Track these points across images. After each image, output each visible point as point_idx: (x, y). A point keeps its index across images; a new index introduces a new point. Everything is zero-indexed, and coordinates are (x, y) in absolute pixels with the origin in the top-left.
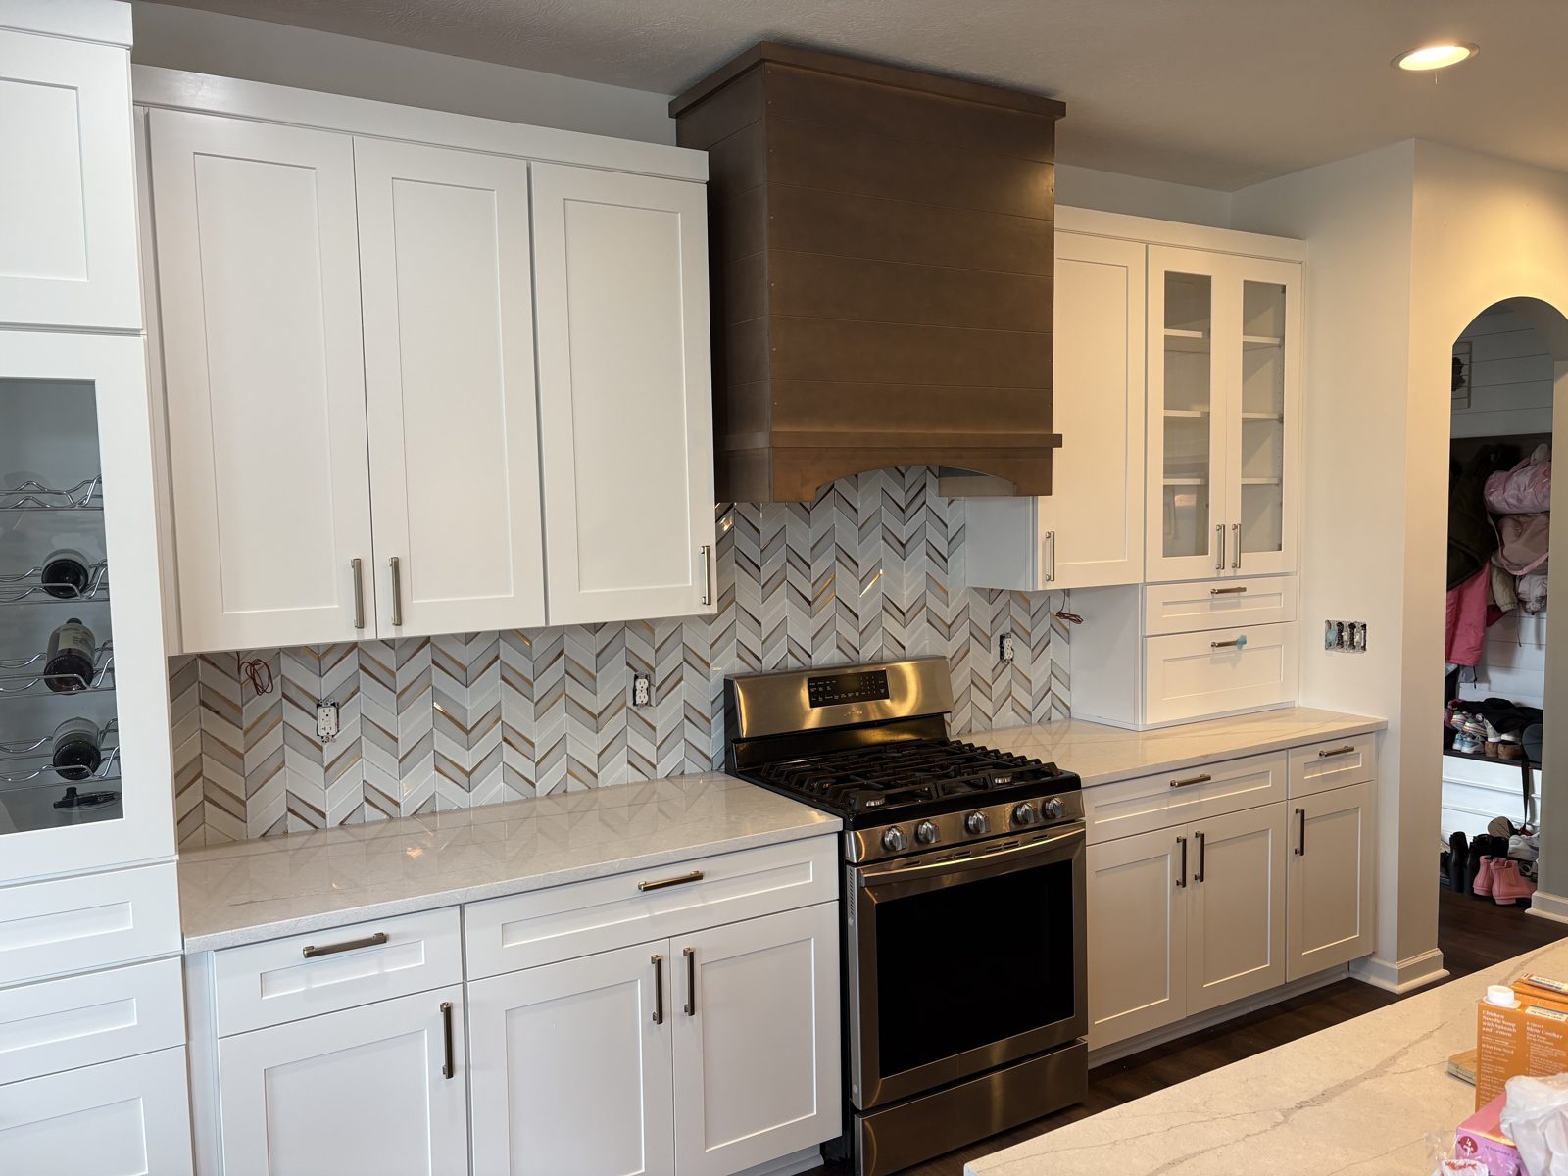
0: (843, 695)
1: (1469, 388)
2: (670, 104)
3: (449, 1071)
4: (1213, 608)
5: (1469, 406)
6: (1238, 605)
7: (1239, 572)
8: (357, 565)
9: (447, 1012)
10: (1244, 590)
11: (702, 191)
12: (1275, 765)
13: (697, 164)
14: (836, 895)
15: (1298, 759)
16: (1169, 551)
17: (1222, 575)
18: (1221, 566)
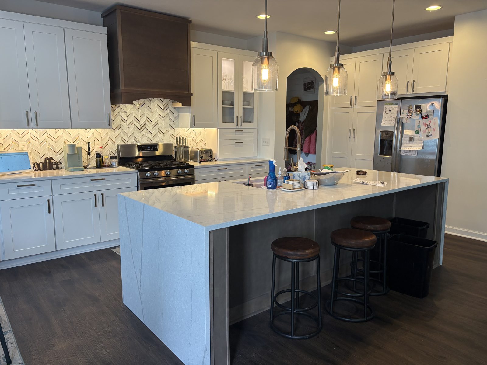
0: (146, 150)
1: (315, 89)
2: (101, 15)
3: (49, 212)
4: (236, 135)
5: (315, 93)
6: (242, 134)
7: (242, 127)
8: (27, 113)
9: (49, 201)
10: (243, 131)
11: (106, 36)
12: (244, 167)
13: (105, 30)
14: (137, 186)
15: (249, 167)
16: (224, 121)
17: (238, 127)
18: (237, 126)
